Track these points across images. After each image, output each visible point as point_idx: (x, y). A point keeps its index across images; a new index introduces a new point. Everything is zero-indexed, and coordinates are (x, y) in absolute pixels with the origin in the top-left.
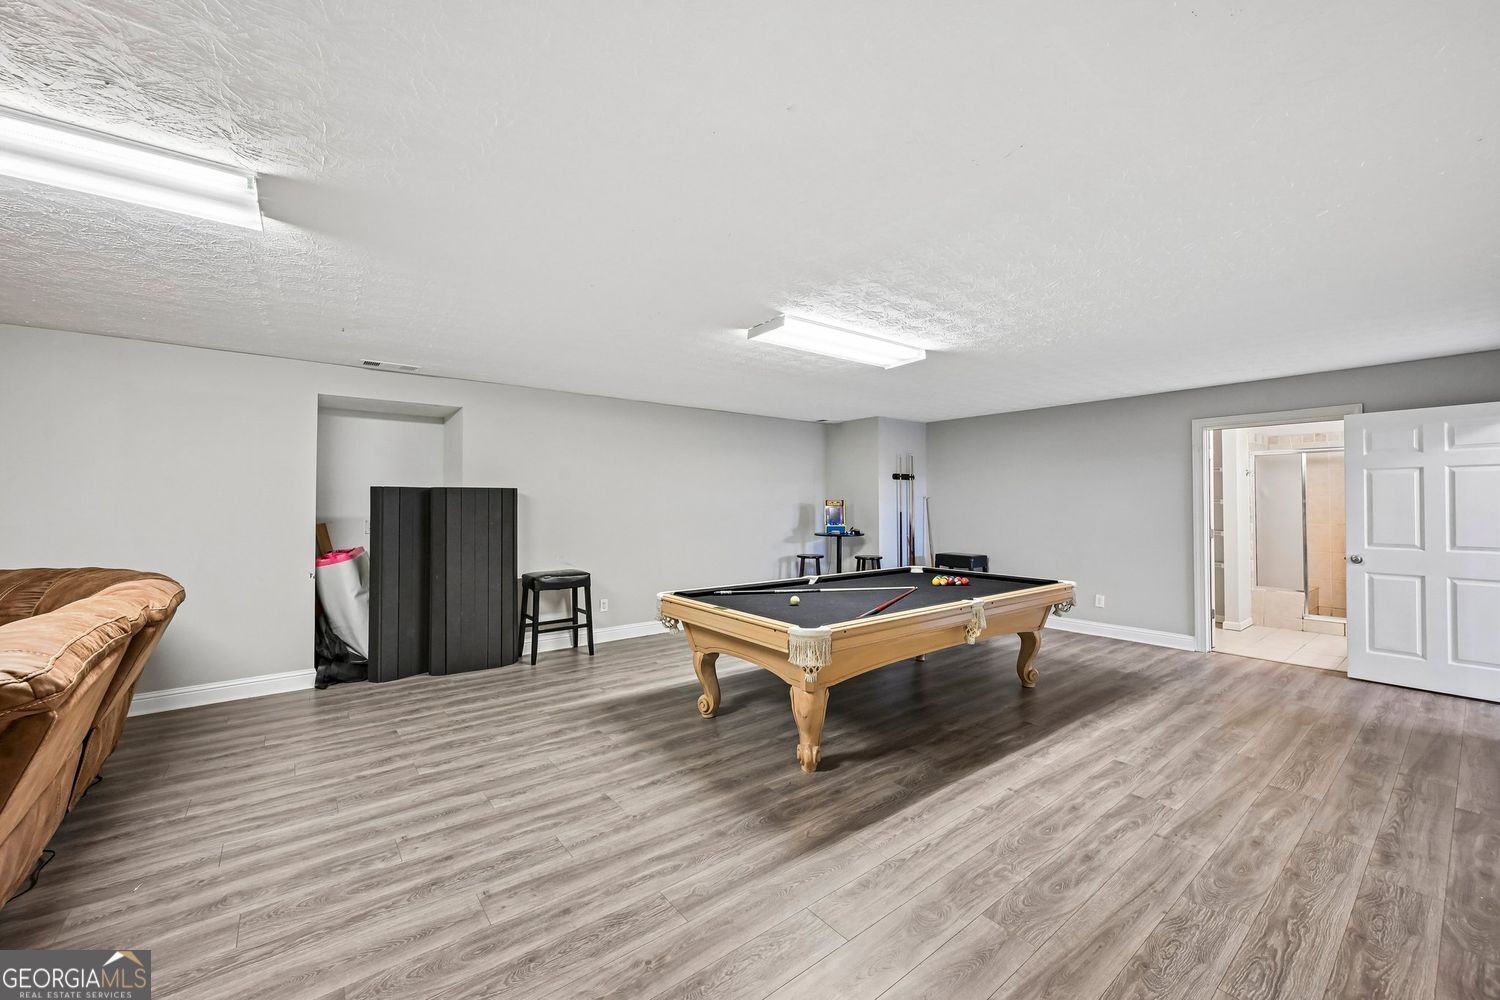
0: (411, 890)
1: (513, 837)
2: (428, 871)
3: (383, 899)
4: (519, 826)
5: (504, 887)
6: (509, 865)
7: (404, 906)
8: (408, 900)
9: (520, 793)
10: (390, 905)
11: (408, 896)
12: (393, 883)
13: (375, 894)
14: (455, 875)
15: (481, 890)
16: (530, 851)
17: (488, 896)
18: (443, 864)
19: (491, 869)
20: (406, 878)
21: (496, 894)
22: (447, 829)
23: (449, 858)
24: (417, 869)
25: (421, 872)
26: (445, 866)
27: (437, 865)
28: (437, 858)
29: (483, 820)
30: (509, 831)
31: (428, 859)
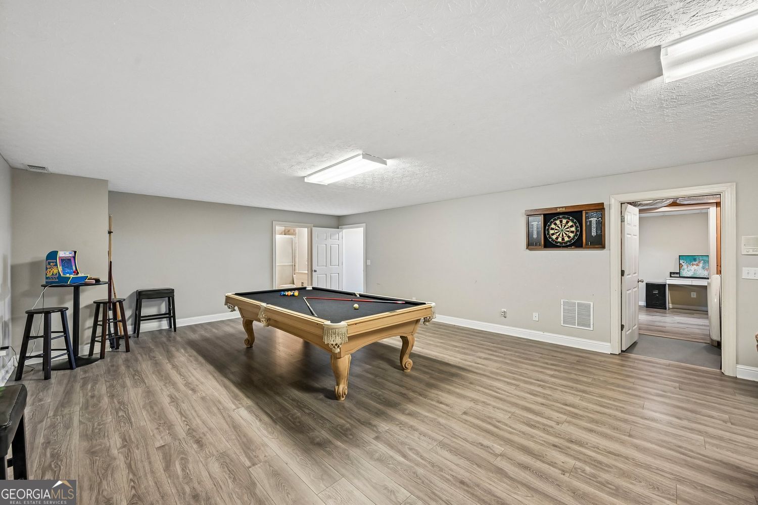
0: (583, 447)
1: (520, 432)
2: (569, 448)
3: (598, 453)
4: (511, 433)
5: (549, 421)
6: (537, 425)
7: (591, 444)
8: (587, 444)
9: (482, 445)
10: (596, 448)
11: (586, 446)
12: (588, 456)
13: (600, 457)
14: (561, 438)
15: (559, 426)
16: (524, 422)
17: (558, 423)
18: (560, 445)
19: (545, 429)
20: (581, 453)
21: (555, 422)
22: (538, 459)
23: (555, 446)
24: (572, 453)
25: (572, 450)
26: (561, 444)
27: (563, 447)
28: (560, 450)
29: (518, 448)
30: (518, 435)
31: (563, 453)
